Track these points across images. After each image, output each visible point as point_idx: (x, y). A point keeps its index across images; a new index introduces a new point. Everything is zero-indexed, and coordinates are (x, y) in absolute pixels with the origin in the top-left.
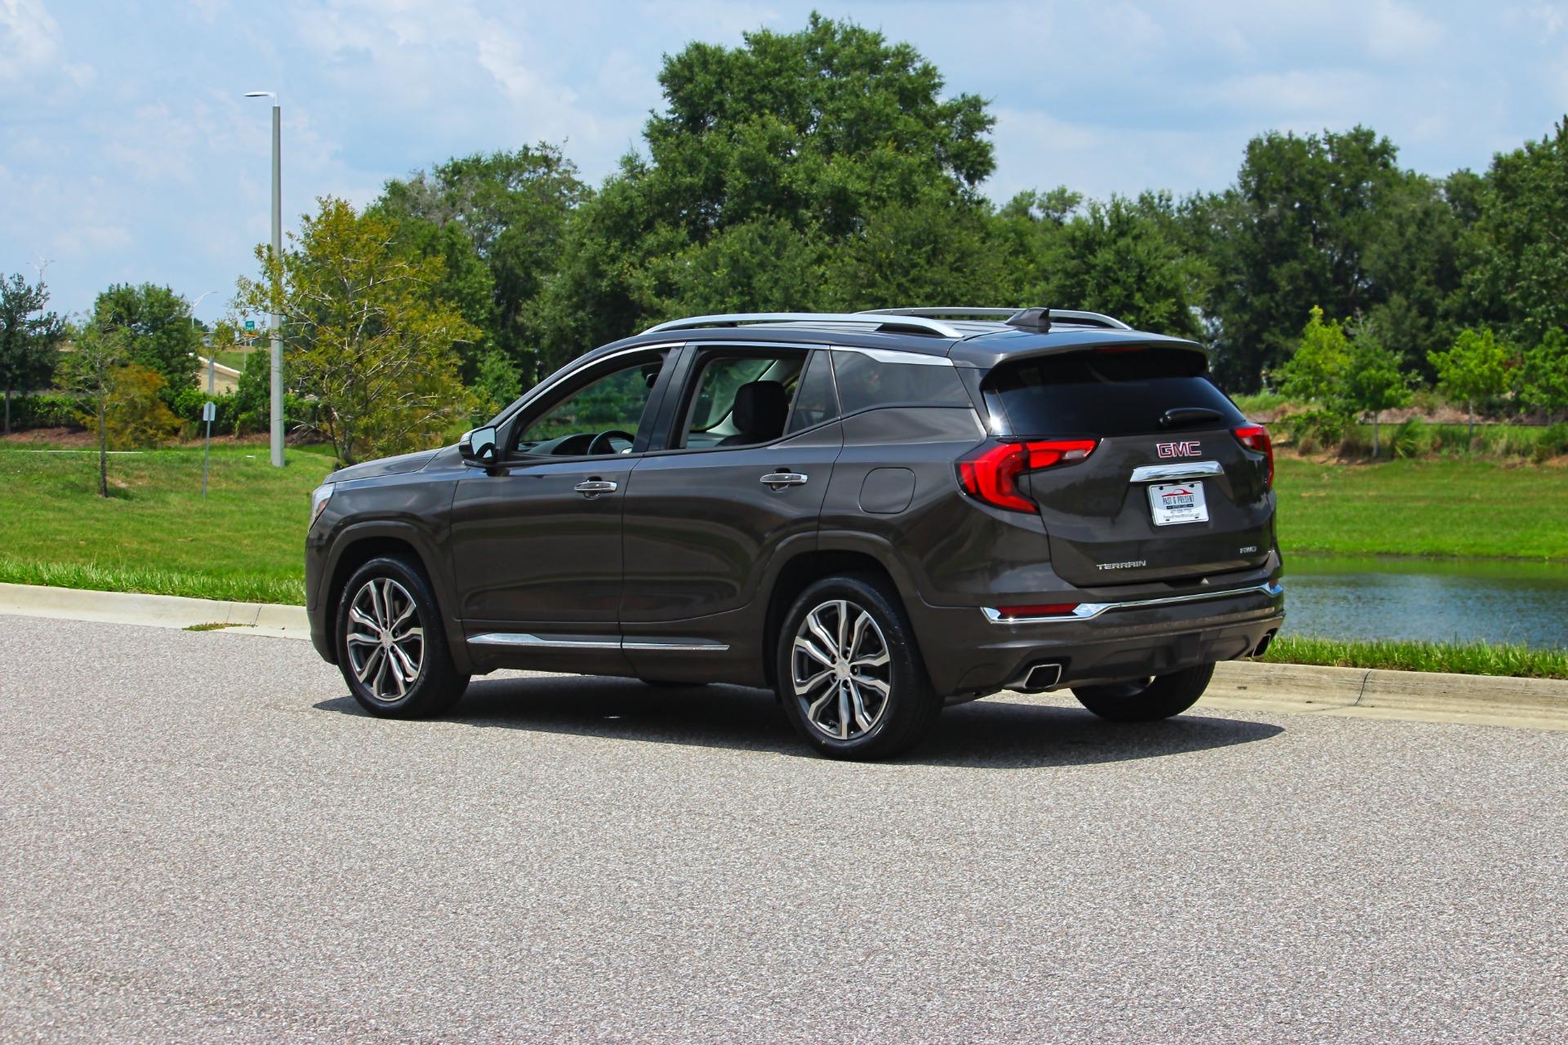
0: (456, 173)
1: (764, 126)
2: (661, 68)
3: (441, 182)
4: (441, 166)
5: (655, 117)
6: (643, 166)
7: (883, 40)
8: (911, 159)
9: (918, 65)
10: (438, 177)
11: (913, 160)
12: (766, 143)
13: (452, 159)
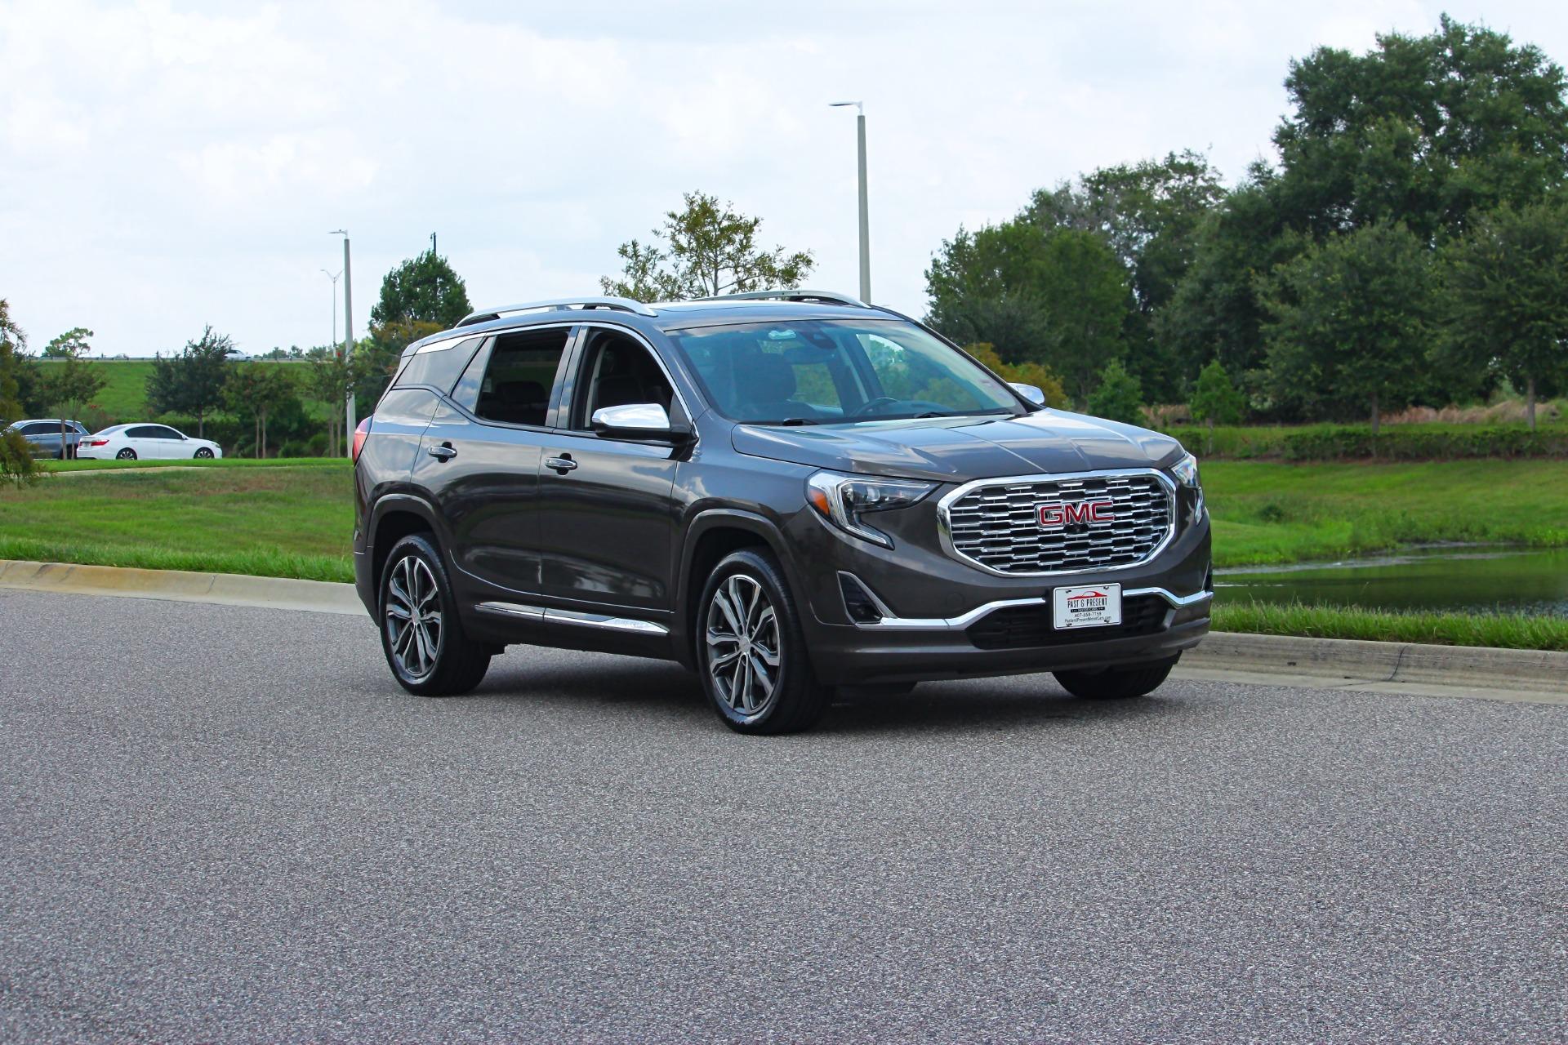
0: (1103, 182)
1: (1390, 129)
2: (1287, 73)
3: (1087, 191)
4: (1087, 176)
5: (1286, 122)
6: (1271, 172)
7: (1510, 42)
8: (1535, 161)
9: (1545, 66)
10: (1084, 186)
11: (1540, 162)
12: (1393, 147)
13: (1098, 169)
